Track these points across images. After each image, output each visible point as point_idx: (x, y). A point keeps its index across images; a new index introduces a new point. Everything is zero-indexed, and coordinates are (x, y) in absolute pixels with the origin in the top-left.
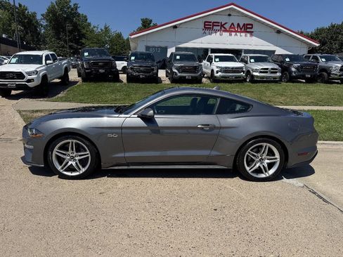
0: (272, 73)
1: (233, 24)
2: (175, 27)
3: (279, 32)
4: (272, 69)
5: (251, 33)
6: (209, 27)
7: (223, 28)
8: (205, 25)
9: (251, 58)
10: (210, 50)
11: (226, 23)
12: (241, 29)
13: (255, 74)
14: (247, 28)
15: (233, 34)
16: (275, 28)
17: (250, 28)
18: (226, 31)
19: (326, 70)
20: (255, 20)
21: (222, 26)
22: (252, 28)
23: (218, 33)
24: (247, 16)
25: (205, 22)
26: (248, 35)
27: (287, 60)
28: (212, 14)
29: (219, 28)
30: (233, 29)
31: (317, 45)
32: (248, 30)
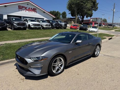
0: (49, 26)
1: (29, 8)
2: (5, 6)
3: (44, 12)
4: (49, 25)
5: (36, 12)
6: (21, 8)
7: (26, 9)
8: (19, 7)
9: (41, 21)
10: (22, 17)
11: (27, 7)
12: (32, 10)
13: (44, 26)
14: (34, 10)
15: (30, 11)
16: (43, 11)
17: (35, 10)
18: (27, 10)
19: (61, 25)
20: (37, 7)
21: (26, 8)
22: (36, 10)
23: (25, 11)
24: (34, 6)
25: (19, 6)
26: (35, 12)
27: (51, 22)
28: (21, 3)
29: (24, 9)
30: (29, 10)
31: (55, 17)
32: (35, 11)
